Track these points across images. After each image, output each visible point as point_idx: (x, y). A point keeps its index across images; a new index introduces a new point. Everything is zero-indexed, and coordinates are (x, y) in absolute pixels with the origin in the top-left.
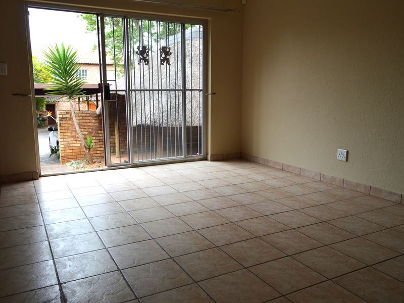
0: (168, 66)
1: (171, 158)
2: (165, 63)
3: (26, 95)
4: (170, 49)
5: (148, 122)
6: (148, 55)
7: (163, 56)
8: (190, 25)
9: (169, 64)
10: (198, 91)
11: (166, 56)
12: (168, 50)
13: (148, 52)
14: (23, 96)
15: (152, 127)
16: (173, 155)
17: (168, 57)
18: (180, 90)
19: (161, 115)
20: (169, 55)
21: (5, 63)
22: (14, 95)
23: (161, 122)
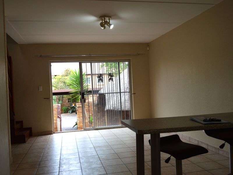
0: (112, 82)
1: (113, 126)
2: (111, 81)
3: (49, 99)
4: (113, 74)
5: (112, 108)
6: (102, 78)
7: (110, 77)
8: (122, 63)
9: (113, 81)
10: (128, 93)
11: (111, 77)
12: (112, 74)
13: (102, 76)
14: (47, 99)
15: (114, 110)
16: (114, 125)
17: (112, 78)
18: (119, 93)
19: (118, 104)
20: (113, 77)
21: (41, 86)
22: (44, 99)
23: (118, 108)
